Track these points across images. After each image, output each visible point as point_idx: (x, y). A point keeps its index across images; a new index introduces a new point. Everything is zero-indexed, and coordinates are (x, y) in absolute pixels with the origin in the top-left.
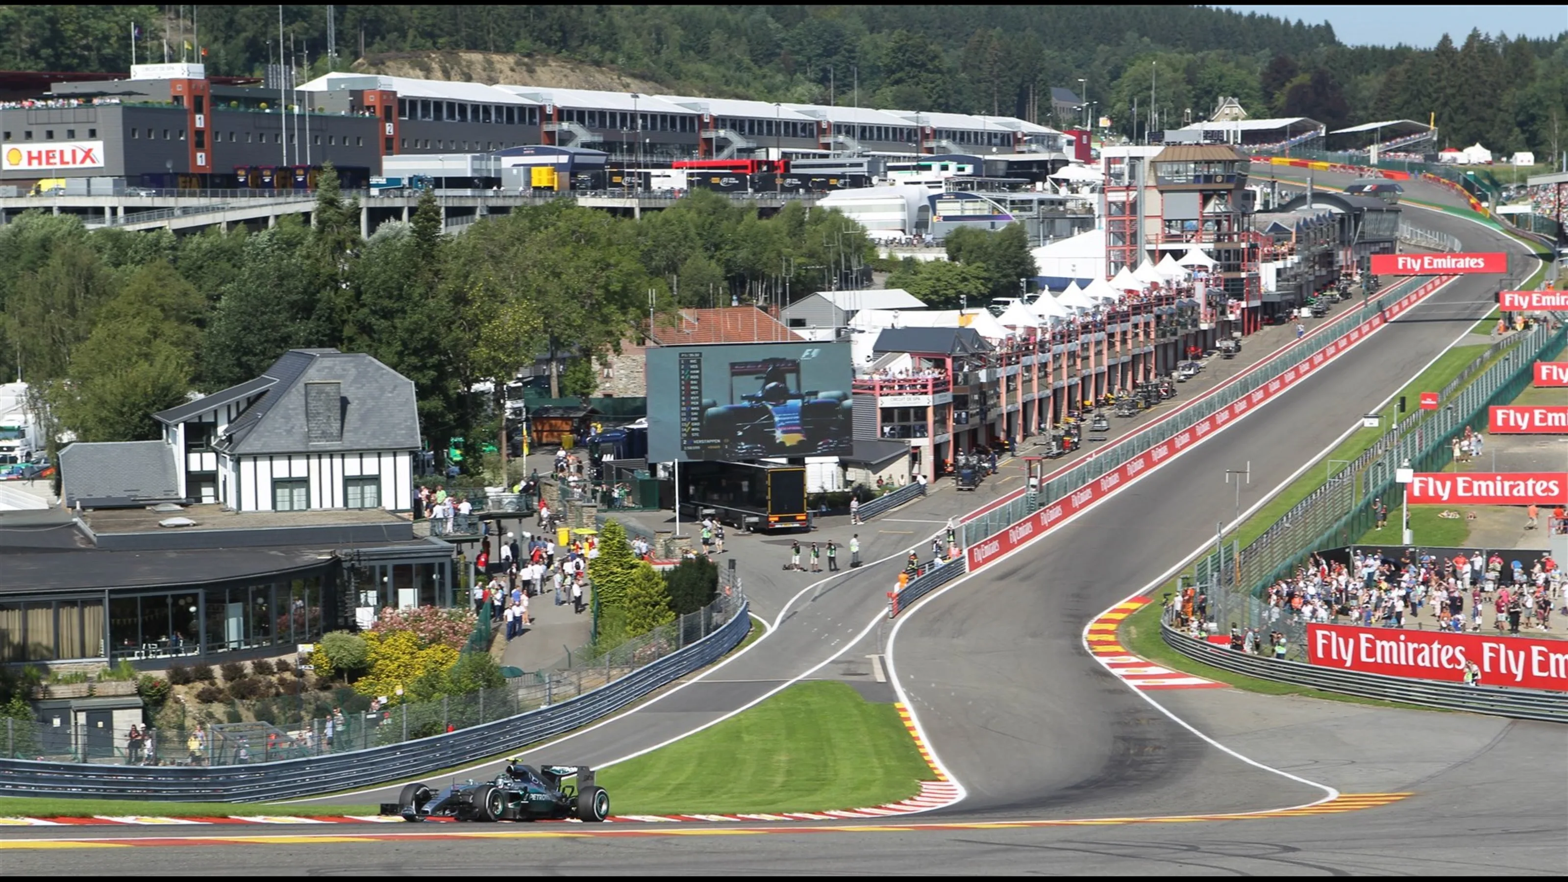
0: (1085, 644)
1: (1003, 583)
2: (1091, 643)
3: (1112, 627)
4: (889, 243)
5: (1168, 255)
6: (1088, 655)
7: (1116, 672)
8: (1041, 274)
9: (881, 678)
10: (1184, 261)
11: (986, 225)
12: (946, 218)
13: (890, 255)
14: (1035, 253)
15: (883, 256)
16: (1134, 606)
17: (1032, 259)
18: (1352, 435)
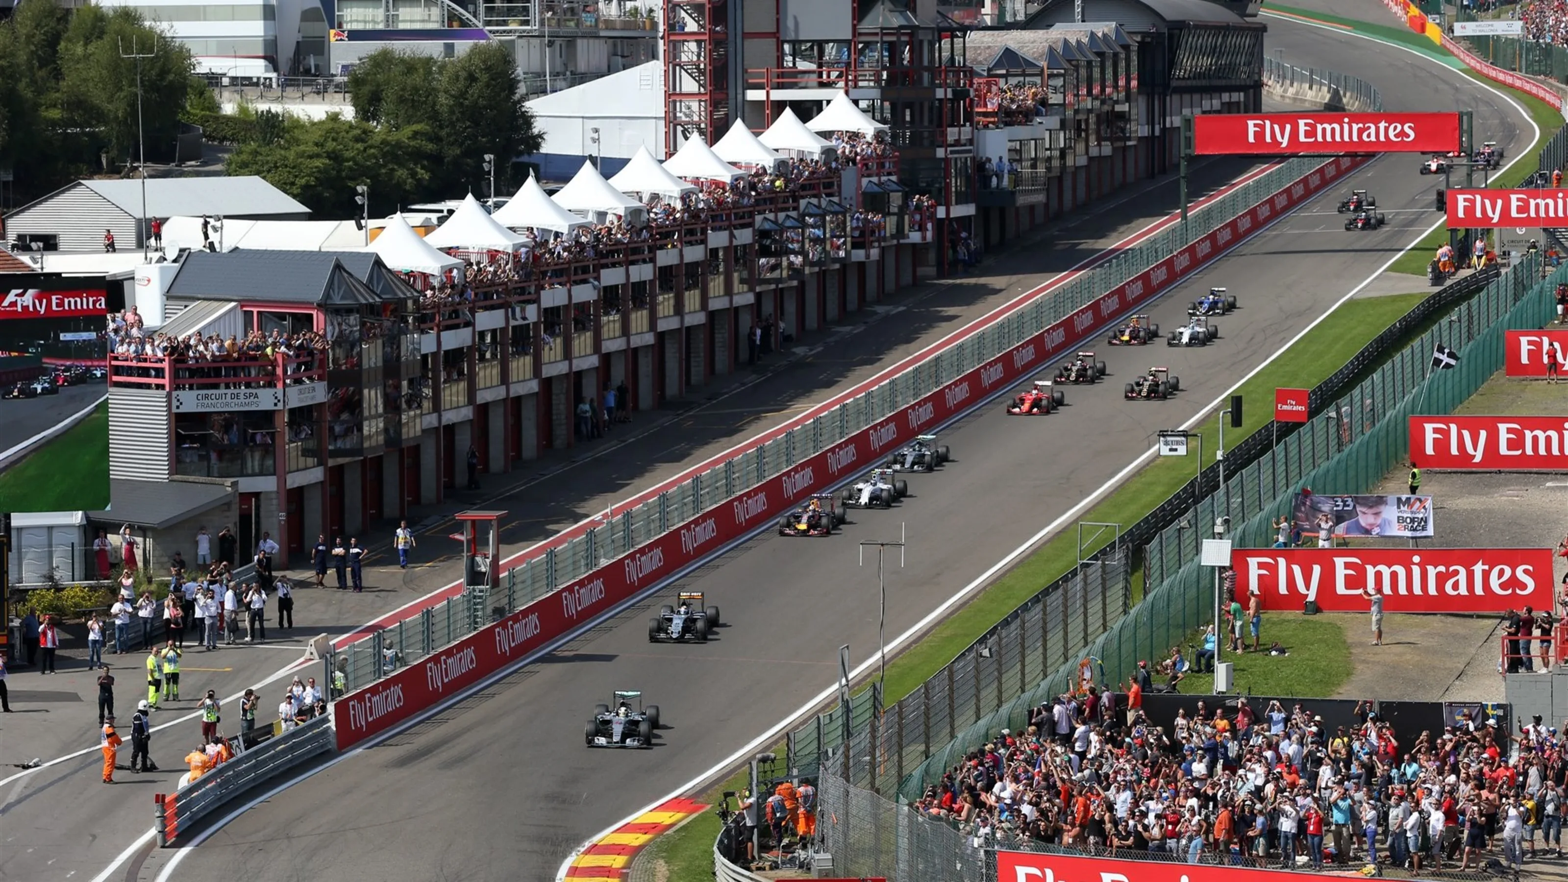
1: (404, 773)
3: (618, 861)
4: (241, 83)
5: (788, 111)
8: (545, 149)
10: (820, 122)
11: (433, 48)
12: (354, 35)
13: (243, 110)
14: (534, 106)
15: (229, 108)
16: (666, 818)
17: (527, 120)
18: (1139, 472)
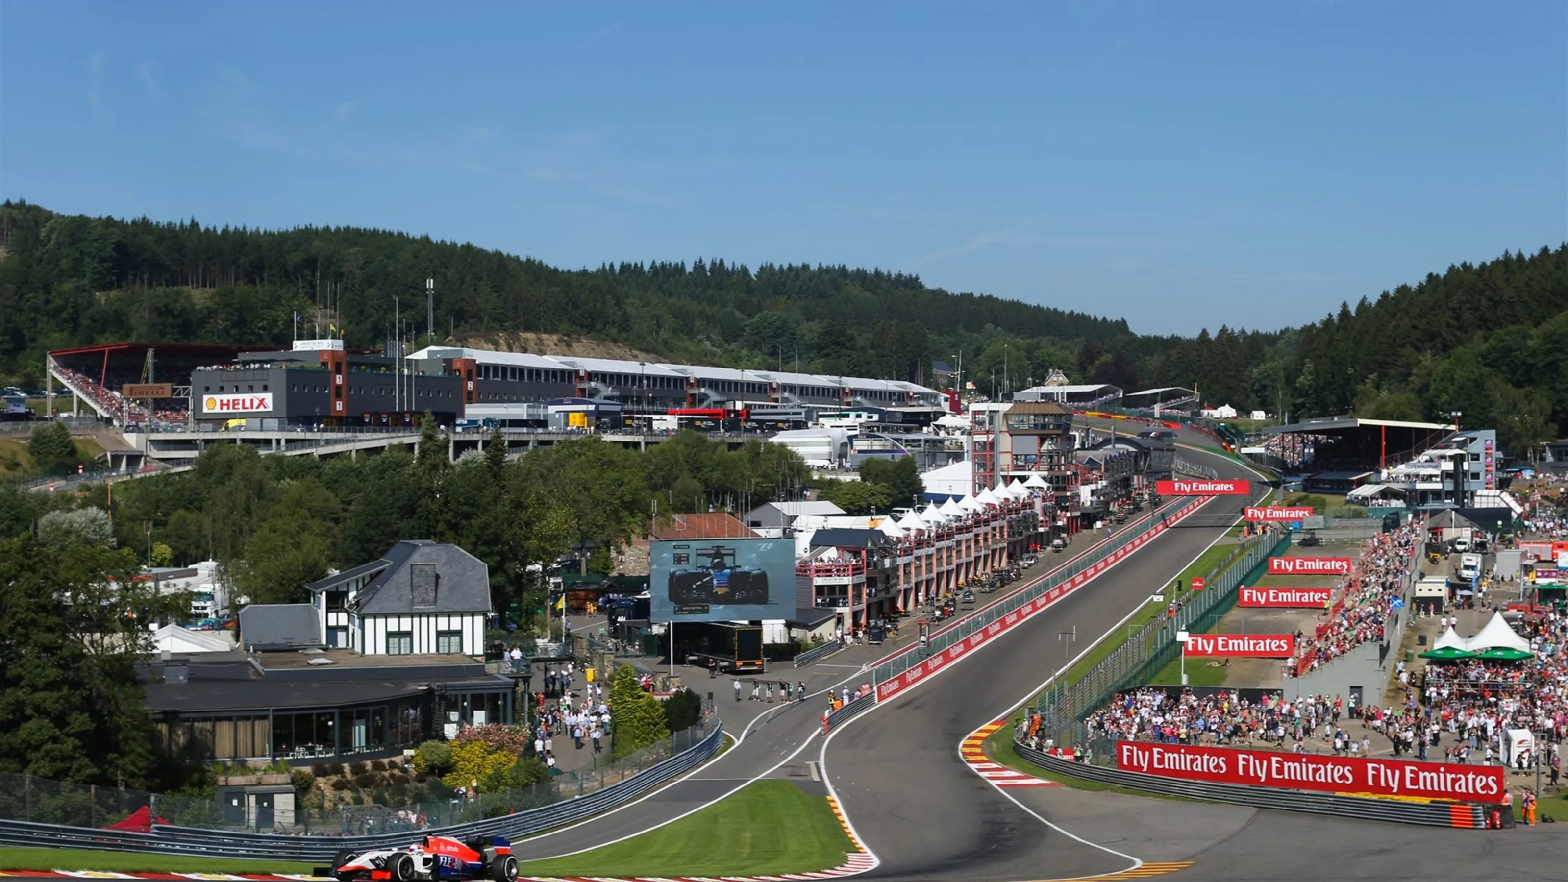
0: (960, 754)
1: (901, 710)
2: (964, 754)
3: (979, 742)
4: (821, 469)
5: (1016, 480)
6: (961, 762)
7: (983, 774)
8: (927, 491)
9: (816, 778)
10: (1028, 483)
11: (888, 456)
12: (860, 452)
13: (821, 477)
14: (922, 476)
15: (816, 477)
16: (994, 727)
17: (921, 481)
18: (1144, 607)
